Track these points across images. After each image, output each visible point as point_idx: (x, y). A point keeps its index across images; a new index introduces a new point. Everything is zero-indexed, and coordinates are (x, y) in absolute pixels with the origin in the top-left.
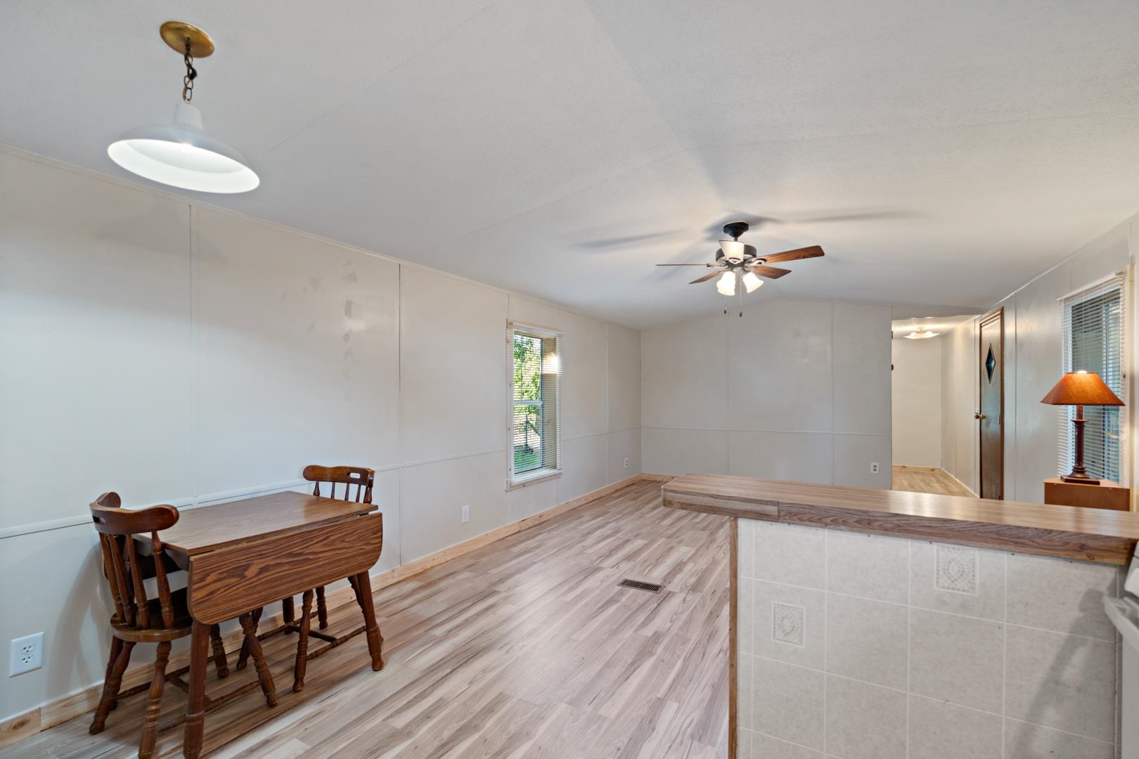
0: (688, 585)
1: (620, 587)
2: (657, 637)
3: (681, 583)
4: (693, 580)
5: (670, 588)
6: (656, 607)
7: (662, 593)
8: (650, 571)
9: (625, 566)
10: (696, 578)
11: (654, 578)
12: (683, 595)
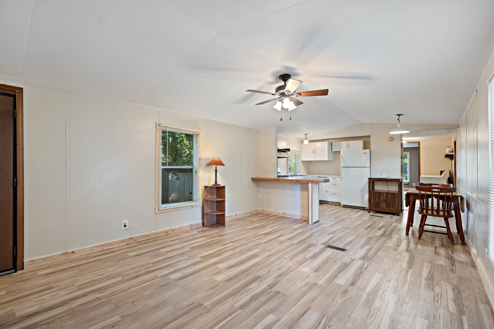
0: (314, 247)
1: (346, 248)
2: (329, 234)
3: (317, 248)
4: (310, 249)
5: (323, 246)
6: (329, 240)
7: (326, 245)
8: (332, 255)
9: (347, 259)
10: (309, 249)
11: (329, 251)
12: (318, 243)
